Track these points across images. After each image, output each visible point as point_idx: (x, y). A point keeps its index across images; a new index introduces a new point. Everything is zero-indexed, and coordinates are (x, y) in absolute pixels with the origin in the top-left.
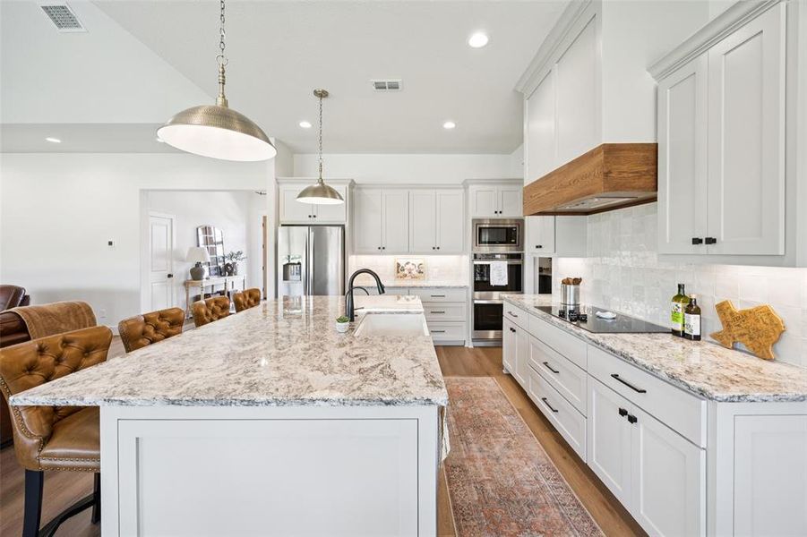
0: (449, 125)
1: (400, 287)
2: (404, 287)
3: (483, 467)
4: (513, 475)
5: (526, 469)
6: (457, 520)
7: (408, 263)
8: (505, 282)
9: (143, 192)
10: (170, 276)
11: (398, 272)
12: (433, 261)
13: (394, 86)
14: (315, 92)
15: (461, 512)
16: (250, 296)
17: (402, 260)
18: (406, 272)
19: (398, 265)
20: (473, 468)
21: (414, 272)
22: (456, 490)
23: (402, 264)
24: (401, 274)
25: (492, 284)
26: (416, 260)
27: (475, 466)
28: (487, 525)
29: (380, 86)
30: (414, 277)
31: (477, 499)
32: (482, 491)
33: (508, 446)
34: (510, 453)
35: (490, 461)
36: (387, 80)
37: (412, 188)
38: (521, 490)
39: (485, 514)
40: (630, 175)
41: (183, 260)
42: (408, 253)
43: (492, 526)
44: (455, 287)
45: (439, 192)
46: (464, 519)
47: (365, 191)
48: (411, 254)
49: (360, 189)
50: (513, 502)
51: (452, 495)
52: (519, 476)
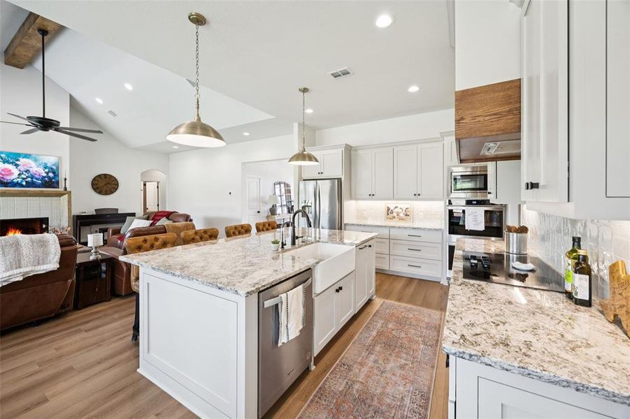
0: (414, 89)
1: (382, 226)
2: (385, 227)
3: (366, 372)
4: (384, 388)
5: (401, 388)
6: (315, 396)
7: (396, 207)
8: (481, 227)
9: (244, 164)
10: (258, 212)
11: (388, 214)
12: (418, 206)
13: (346, 73)
14: (300, 90)
15: (322, 392)
16: (269, 225)
17: (392, 205)
18: (395, 214)
19: (388, 209)
20: (357, 371)
21: (401, 215)
22: (331, 379)
23: (392, 208)
24: (391, 216)
25: (466, 228)
26: (403, 205)
27: (360, 370)
28: (332, 409)
29: (336, 76)
30: (402, 219)
31: (340, 389)
32: (349, 387)
33: (402, 367)
34: (399, 372)
35: (375, 371)
36: (338, 70)
37: (396, 146)
38: (380, 400)
39: (337, 402)
40: (487, 118)
41: (266, 203)
42: (393, 198)
43: (334, 410)
44: (430, 229)
45: (420, 146)
46: (320, 398)
47: (360, 152)
48: (396, 200)
49: (356, 150)
50: (365, 404)
51: (326, 381)
52: (389, 390)
